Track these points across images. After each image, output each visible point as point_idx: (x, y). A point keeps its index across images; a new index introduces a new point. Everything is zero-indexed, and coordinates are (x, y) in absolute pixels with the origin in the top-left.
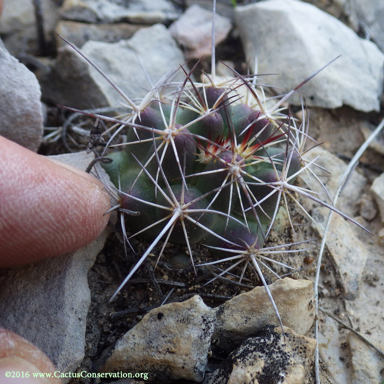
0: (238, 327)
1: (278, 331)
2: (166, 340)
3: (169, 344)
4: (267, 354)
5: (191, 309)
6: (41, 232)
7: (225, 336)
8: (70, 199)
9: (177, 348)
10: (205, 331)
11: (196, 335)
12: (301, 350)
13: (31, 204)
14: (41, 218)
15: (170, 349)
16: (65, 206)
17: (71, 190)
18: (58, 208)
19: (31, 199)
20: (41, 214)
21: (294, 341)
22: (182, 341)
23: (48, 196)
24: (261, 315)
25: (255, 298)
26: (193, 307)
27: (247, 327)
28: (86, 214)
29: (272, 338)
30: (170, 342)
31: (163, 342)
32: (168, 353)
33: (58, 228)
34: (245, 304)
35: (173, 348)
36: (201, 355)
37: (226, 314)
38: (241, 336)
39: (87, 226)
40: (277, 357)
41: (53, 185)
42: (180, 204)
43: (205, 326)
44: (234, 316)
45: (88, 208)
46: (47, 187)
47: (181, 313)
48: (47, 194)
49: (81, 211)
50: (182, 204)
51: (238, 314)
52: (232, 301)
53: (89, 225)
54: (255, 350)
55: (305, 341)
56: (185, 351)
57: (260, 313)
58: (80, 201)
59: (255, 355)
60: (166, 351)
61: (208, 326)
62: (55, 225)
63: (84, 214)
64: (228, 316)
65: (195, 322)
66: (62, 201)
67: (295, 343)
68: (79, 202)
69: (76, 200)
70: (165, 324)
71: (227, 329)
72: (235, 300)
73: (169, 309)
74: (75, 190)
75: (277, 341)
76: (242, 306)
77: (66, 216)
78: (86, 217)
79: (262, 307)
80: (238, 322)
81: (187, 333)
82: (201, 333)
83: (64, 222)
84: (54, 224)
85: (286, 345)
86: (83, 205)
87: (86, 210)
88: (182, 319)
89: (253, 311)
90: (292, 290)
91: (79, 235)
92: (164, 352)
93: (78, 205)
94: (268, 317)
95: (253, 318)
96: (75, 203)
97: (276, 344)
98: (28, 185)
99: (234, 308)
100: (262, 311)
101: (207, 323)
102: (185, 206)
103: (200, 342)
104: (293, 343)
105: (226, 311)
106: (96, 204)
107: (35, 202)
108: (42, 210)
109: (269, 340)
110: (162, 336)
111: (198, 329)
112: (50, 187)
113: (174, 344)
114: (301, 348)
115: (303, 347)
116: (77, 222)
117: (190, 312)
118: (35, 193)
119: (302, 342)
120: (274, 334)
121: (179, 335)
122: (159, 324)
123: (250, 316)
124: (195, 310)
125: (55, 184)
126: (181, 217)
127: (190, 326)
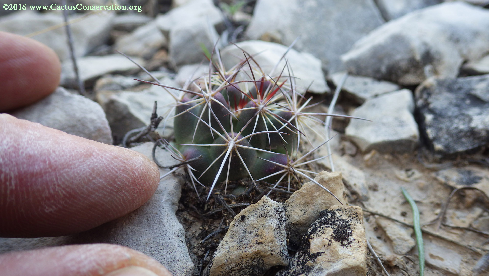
0: (301, 218)
1: (331, 209)
2: (253, 235)
3: (256, 237)
4: (331, 224)
5: (264, 205)
6: (97, 196)
7: (293, 229)
8: (116, 166)
9: (263, 238)
10: (280, 220)
11: (275, 225)
12: (354, 216)
13: (83, 174)
14: (94, 184)
15: (258, 240)
16: (114, 172)
17: (116, 160)
18: (108, 174)
19: (83, 170)
20: (94, 181)
21: (346, 211)
22: (265, 231)
23: (97, 166)
24: (314, 206)
25: (306, 192)
26: (265, 203)
27: (307, 217)
28: (134, 176)
29: (330, 215)
30: (256, 235)
31: (251, 237)
32: (257, 244)
33: (111, 190)
34: (300, 199)
35: (260, 239)
36: (282, 241)
37: (289, 211)
38: (304, 227)
39: (138, 186)
40: (340, 223)
41: (100, 158)
42: (232, 138)
43: (278, 216)
44: (295, 211)
45: (134, 171)
46: (95, 160)
47: (258, 211)
48: (96, 164)
49: (129, 174)
50: (233, 138)
51: (297, 209)
52: (290, 199)
53: (139, 184)
54: (321, 225)
55: (355, 209)
56: (270, 239)
57: (313, 203)
58: (126, 166)
59: (323, 228)
60: (256, 243)
61: (281, 216)
62: (109, 188)
63: (132, 176)
64: (291, 212)
65: (270, 214)
66: (110, 168)
67: (347, 212)
68: (126, 168)
69: (122, 166)
70: (249, 222)
71: (293, 222)
72: (292, 198)
73: (248, 211)
74: (120, 158)
75: (334, 215)
76: (298, 201)
77: (116, 180)
78: (135, 178)
79: (313, 199)
80: (299, 215)
81: (267, 224)
82: (277, 222)
83: (116, 185)
84: (107, 188)
85: (341, 216)
86: (130, 169)
87: (133, 172)
88: (260, 214)
89: (307, 203)
90: (330, 179)
91: (132, 194)
92: (254, 245)
93: (126, 170)
94: (319, 206)
95: (309, 209)
96: (122, 168)
97: (335, 217)
98: (78, 160)
99: (293, 204)
100: (314, 202)
101: (280, 213)
102: (235, 138)
103: (279, 229)
104: (346, 213)
105: (288, 208)
106: (141, 167)
107: (86, 172)
108: (94, 178)
109: (328, 216)
110: (249, 233)
111: (274, 219)
112: (98, 159)
113: (260, 236)
114: (353, 214)
115: (355, 213)
116: (127, 184)
117: (264, 208)
118: (85, 165)
119: (352, 210)
120: (330, 212)
121: (262, 228)
122: (244, 225)
123: (306, 208)
124: (268, 205)
125: (102, 157)
126: (235, 147)
127: (268, 218)
